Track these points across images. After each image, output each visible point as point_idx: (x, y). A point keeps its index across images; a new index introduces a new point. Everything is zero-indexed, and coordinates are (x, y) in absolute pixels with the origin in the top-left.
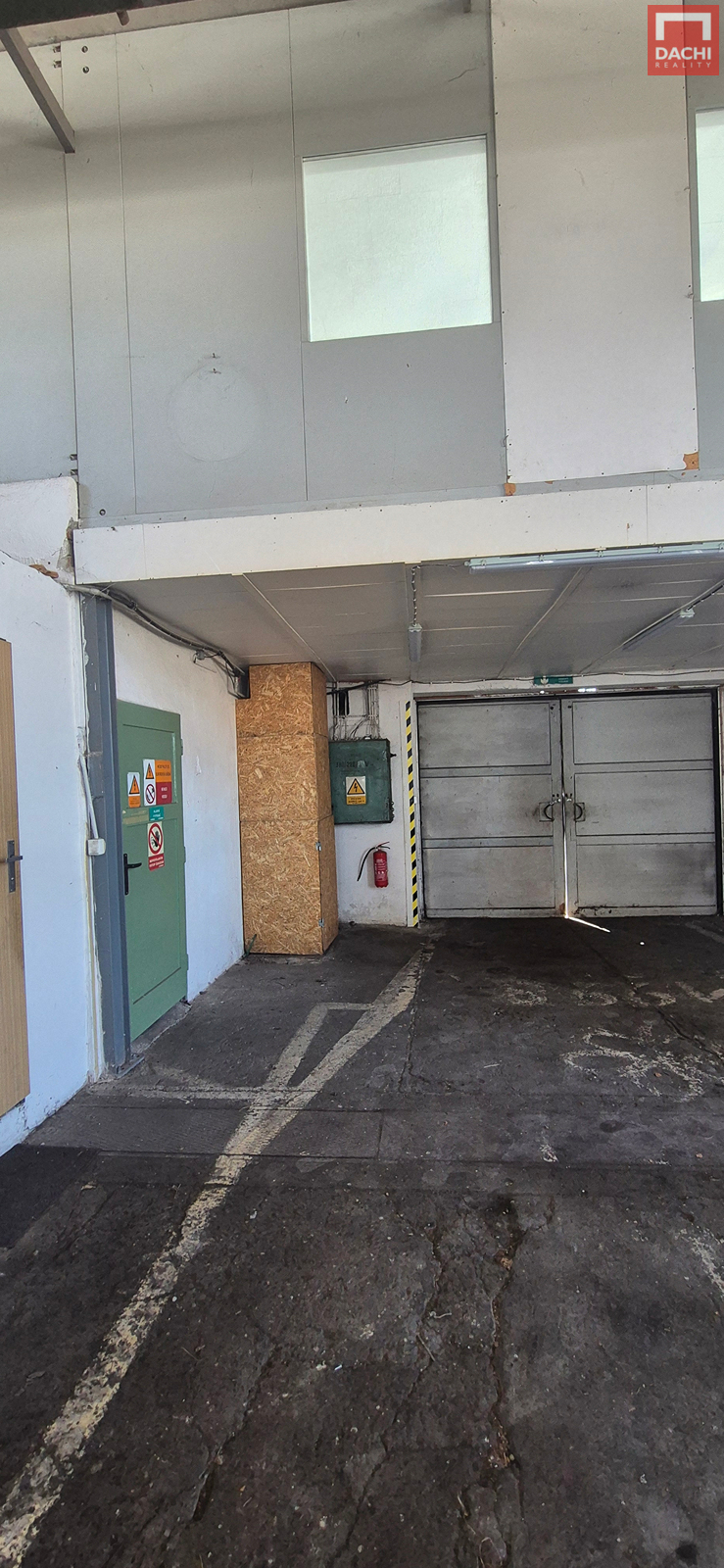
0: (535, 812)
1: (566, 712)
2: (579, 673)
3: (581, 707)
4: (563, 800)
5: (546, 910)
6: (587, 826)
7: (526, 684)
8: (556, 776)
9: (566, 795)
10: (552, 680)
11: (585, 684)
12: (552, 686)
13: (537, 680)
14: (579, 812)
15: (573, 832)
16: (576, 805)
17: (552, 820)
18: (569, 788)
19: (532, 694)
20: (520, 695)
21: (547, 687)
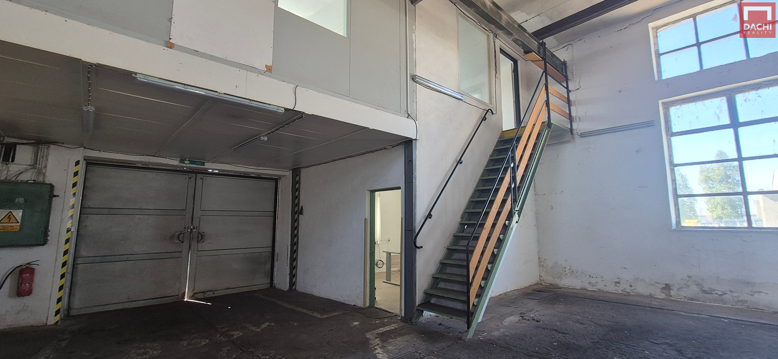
0: (172, 237)
1: (199, 182)
2: (209, 161)
3: (208, 179)
4: (191, 230)
5: (172, 298)
6: (205, 246)
7: (175, 162)
8: (188, 217)
9: (193, 228)
10: (191, 162)
11: (212, 167)
12: (191, 165)
13: (182, 161)
14: (201, 237)
15: (196, 249)
16: (199, 233)
17: (183, 242)
18: (196, 224)
19: (178, 169)
20: (170, 168)
21: (188, 165)
